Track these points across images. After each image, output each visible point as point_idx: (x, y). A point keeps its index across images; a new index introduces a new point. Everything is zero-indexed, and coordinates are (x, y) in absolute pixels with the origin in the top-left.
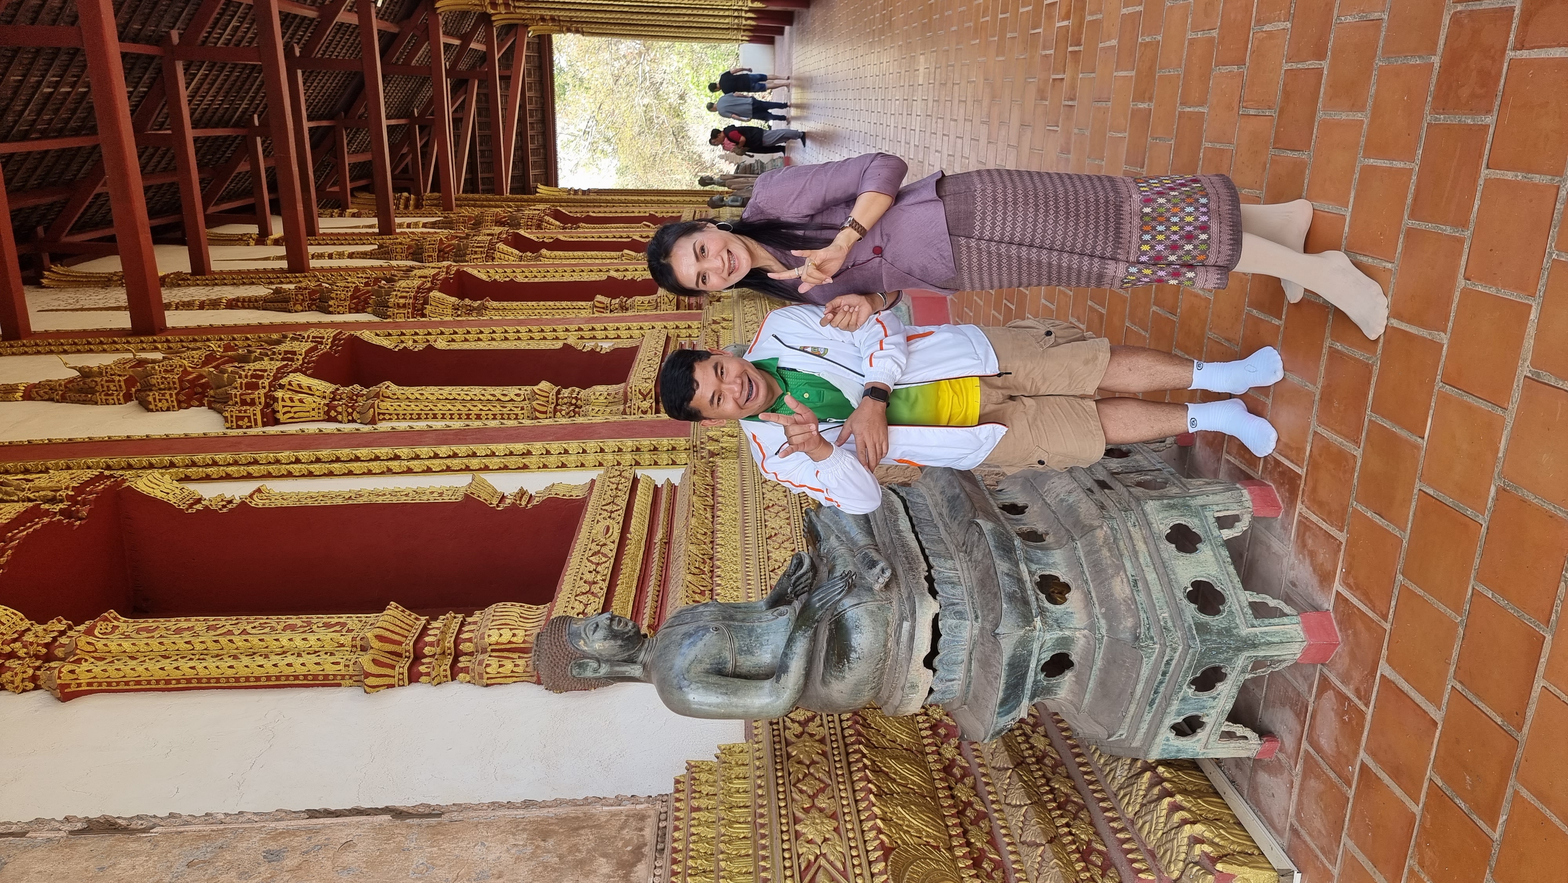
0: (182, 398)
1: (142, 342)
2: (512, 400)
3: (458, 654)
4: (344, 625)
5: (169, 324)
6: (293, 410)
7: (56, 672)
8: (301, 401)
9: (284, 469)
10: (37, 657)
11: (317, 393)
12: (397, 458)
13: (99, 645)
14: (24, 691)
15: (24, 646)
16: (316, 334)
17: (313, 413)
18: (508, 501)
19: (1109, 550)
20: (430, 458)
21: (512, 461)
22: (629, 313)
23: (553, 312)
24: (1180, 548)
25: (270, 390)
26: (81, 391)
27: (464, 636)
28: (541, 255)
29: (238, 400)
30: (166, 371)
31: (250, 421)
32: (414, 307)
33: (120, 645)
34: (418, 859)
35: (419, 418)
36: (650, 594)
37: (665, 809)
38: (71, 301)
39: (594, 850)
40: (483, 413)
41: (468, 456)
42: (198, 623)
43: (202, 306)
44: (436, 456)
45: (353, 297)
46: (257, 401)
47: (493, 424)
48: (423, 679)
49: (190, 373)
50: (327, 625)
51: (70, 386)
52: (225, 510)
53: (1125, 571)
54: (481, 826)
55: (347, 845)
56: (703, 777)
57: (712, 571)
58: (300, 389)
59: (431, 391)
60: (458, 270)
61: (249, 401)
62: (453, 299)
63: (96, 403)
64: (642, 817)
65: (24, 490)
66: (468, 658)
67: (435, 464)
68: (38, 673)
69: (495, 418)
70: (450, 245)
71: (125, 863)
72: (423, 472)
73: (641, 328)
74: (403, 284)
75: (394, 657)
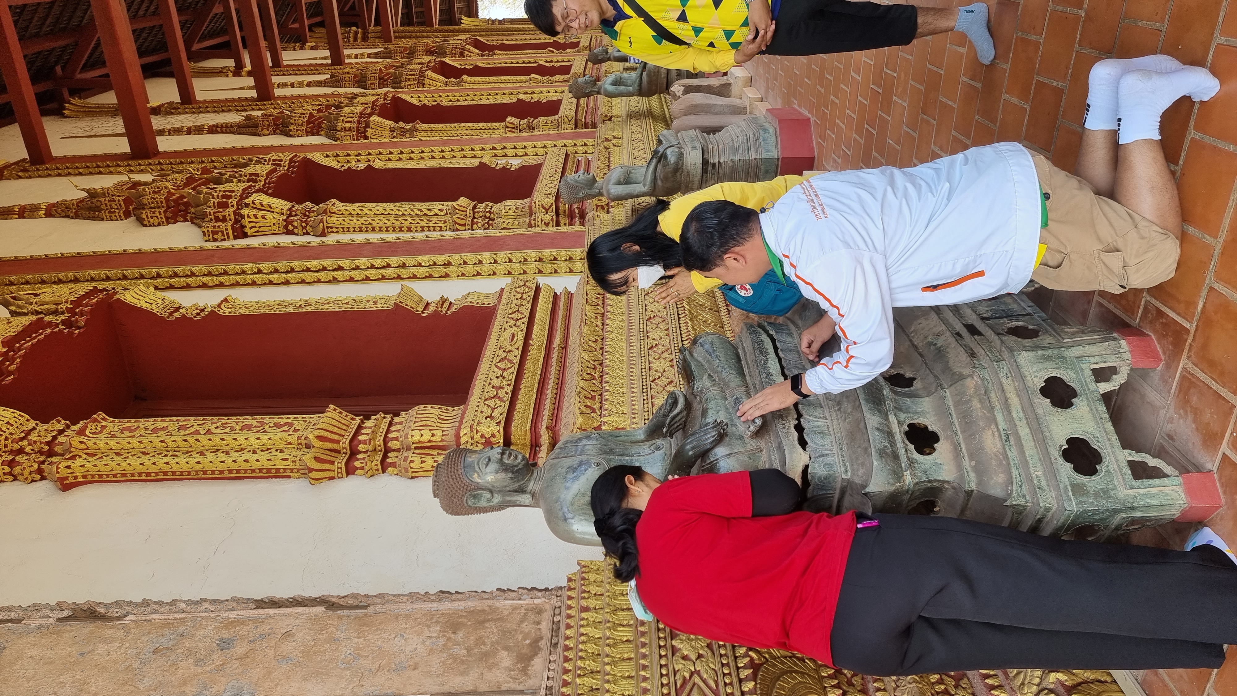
0: (170, 215)
1: (140, 165)
2: (436, 214)
3: (387, 451)
4: (291, 425)
5: (161, 149)
6: (258, 225)
7: (55, 468)
8: (263, 217)
9: (249, 279)
10: (41, 453)
11: (277, 210)
12: (340, 268)
13: (90, 444)
14: (33, 481)
15: (30, 444)
16: (275, 157)
17: (274, 228)
18: (431, 308)
19: (981, 401)
20: (368, 268)
21: (436, 271)
22: (536, 132)
23: (472, 132)
24: (1055, 404)
25: (238, 209)
26: (90, 209)
27: (391, 435)
28: (462, 81)
29: (212, 217)
30: (154, 192)
31: (223, 235)
32: (358, 130)
33: (107, 443)
34: (347, 650)
35: (361, 231)
36: (549, 397)
37: (559, 604)
38: (87, 129)
39: (498, 643)
40: (413, 226)
41: (399, 266)
42: (171, 423)
43: (189, 132)
44: (373, 267)
45: (308, 122)
46: (228, 217)
47: (420, 236)
48: (358, 472)
49: (174, 194)
50: (278, 426)
51: (80, 205)
52: (199, 318)
53: (997, 425)
54: (401, 618)
55: (288, 635)
56: (592, 577)
57: (601, 376)
58: (262, 208)
59: (370, 207)
60: (394, 96)
61: (221, 218)
62: (390, 123)
63: (103, 219)
64: (539, 611)
65: (31, 304)
66: (395, 453)
67: (372, 273)
68: (42, 466)
69: (423, 231)
70: (388, 74)
71: (102, 649)
72: (363, 280)
73: (545, 146)
74: (347, 110)
75: (333, 454)
